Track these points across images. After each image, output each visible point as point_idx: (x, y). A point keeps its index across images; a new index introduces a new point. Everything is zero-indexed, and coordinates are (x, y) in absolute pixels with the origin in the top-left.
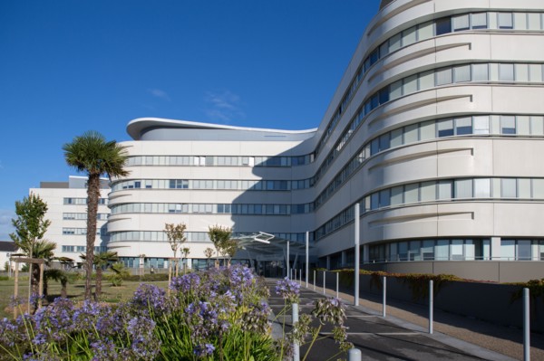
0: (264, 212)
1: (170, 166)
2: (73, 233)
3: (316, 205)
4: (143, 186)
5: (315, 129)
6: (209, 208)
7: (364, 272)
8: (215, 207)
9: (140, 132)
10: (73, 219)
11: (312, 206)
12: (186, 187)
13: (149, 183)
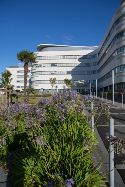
0: (82, 73)
1: (51, 59)
2: (20, 82)
3: (99, 71)
4: (42, 66)
5: (99, 46)
6: (64, 73)
7: (116, 93)
8: (66, 72)
9: (41, 49)
10: (20, 77)
11: (98, 71)
12: (56, 66)
13: (44, 65)
